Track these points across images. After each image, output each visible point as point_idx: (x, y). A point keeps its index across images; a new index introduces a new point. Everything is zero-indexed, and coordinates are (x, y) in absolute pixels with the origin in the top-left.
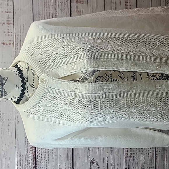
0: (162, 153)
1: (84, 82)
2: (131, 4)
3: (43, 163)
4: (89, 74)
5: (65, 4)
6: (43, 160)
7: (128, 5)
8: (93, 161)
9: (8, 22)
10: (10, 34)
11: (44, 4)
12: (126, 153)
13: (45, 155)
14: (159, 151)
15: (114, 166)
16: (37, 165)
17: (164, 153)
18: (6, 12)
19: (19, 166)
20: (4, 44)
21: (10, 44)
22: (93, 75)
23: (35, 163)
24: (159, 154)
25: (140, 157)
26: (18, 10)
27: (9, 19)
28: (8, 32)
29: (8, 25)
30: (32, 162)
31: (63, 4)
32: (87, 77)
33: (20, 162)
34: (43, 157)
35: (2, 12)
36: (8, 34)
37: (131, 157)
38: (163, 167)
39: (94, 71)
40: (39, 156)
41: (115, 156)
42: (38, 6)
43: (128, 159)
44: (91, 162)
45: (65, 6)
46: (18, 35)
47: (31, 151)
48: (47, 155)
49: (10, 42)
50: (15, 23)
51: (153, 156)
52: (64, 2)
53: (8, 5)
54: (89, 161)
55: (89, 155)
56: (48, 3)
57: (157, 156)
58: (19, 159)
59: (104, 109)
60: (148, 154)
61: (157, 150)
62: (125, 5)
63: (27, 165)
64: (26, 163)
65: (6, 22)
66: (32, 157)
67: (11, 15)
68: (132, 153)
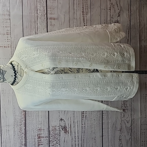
0: (106, 115)
1: (49, 74)
2: (87, 19)
3: (30, 120)
4: (51, 69)
5: (43, 21)
6: (30, 119)
7: (85, 20)
8: (62, 119)
9: (7, 33)
10: (9, 40)
11: (30, 21)
12: (83, 114)
13: (31, 115)
14: (104, 114)
15: (75, 123)
16: (26, 122)
17: (108, 115)
18: (6, 27)
19: (15, 122)
20: (5, 47)
21: (9, 47)
22: (53, 70)
23: (25, 120)
24: (104, 115)
25: (92, 117)
26: (14, 25)
27: (8, 32)
28: (8, 40)
29: (7, 35)
30: (23, 119)
31: (42, 21)
32: (50, 71)
33: (16, 120)
34: (30, 117)
35: (3, 27)
36: (7, 40)
37: (86, 117)
38: (107, 124)
39: (54, 68)
40: (27, 116)
41: (76, 116)
42: (26, 22)
43: (84, 118)
44: (60, 120)
45: (43, 22)
46: (14, 41)
47: (22, 113)
48: (32, 115)
49: (8, 46)
50: (12, 33)
51: (101, 117)
52: (43, 20)
53: (7, 23)
54: (59, 120)
55: (59, 116)
56: (32, 21)
57: (103, 116)
58: (15, 118)
59: (60, 89)
60: (97, 115)
61: (103, 113)
62: (83, 20)
63: (20, 121)
64: (20, 120)
65: (6, 33)
66: (23, 116)
67: (9, 29)
68: (87, 114)
